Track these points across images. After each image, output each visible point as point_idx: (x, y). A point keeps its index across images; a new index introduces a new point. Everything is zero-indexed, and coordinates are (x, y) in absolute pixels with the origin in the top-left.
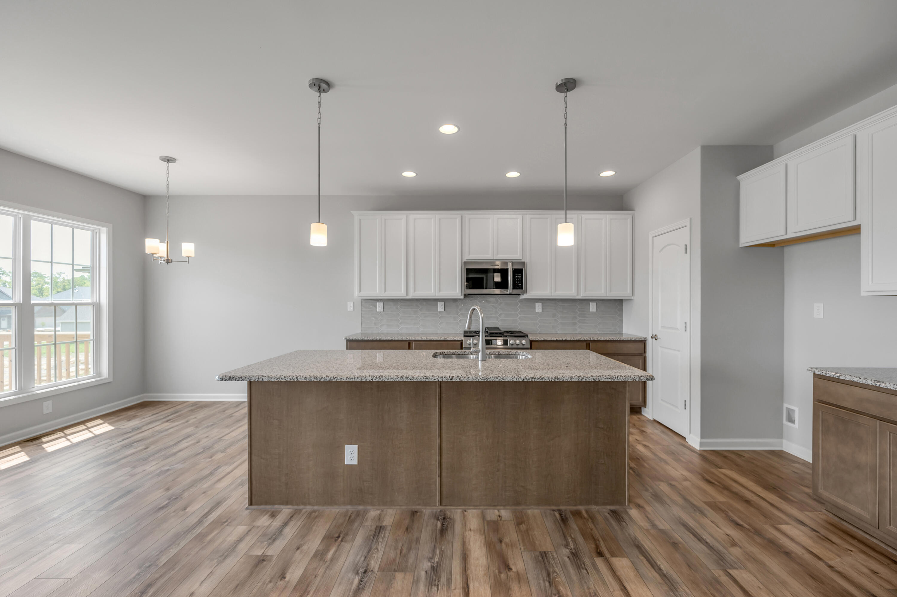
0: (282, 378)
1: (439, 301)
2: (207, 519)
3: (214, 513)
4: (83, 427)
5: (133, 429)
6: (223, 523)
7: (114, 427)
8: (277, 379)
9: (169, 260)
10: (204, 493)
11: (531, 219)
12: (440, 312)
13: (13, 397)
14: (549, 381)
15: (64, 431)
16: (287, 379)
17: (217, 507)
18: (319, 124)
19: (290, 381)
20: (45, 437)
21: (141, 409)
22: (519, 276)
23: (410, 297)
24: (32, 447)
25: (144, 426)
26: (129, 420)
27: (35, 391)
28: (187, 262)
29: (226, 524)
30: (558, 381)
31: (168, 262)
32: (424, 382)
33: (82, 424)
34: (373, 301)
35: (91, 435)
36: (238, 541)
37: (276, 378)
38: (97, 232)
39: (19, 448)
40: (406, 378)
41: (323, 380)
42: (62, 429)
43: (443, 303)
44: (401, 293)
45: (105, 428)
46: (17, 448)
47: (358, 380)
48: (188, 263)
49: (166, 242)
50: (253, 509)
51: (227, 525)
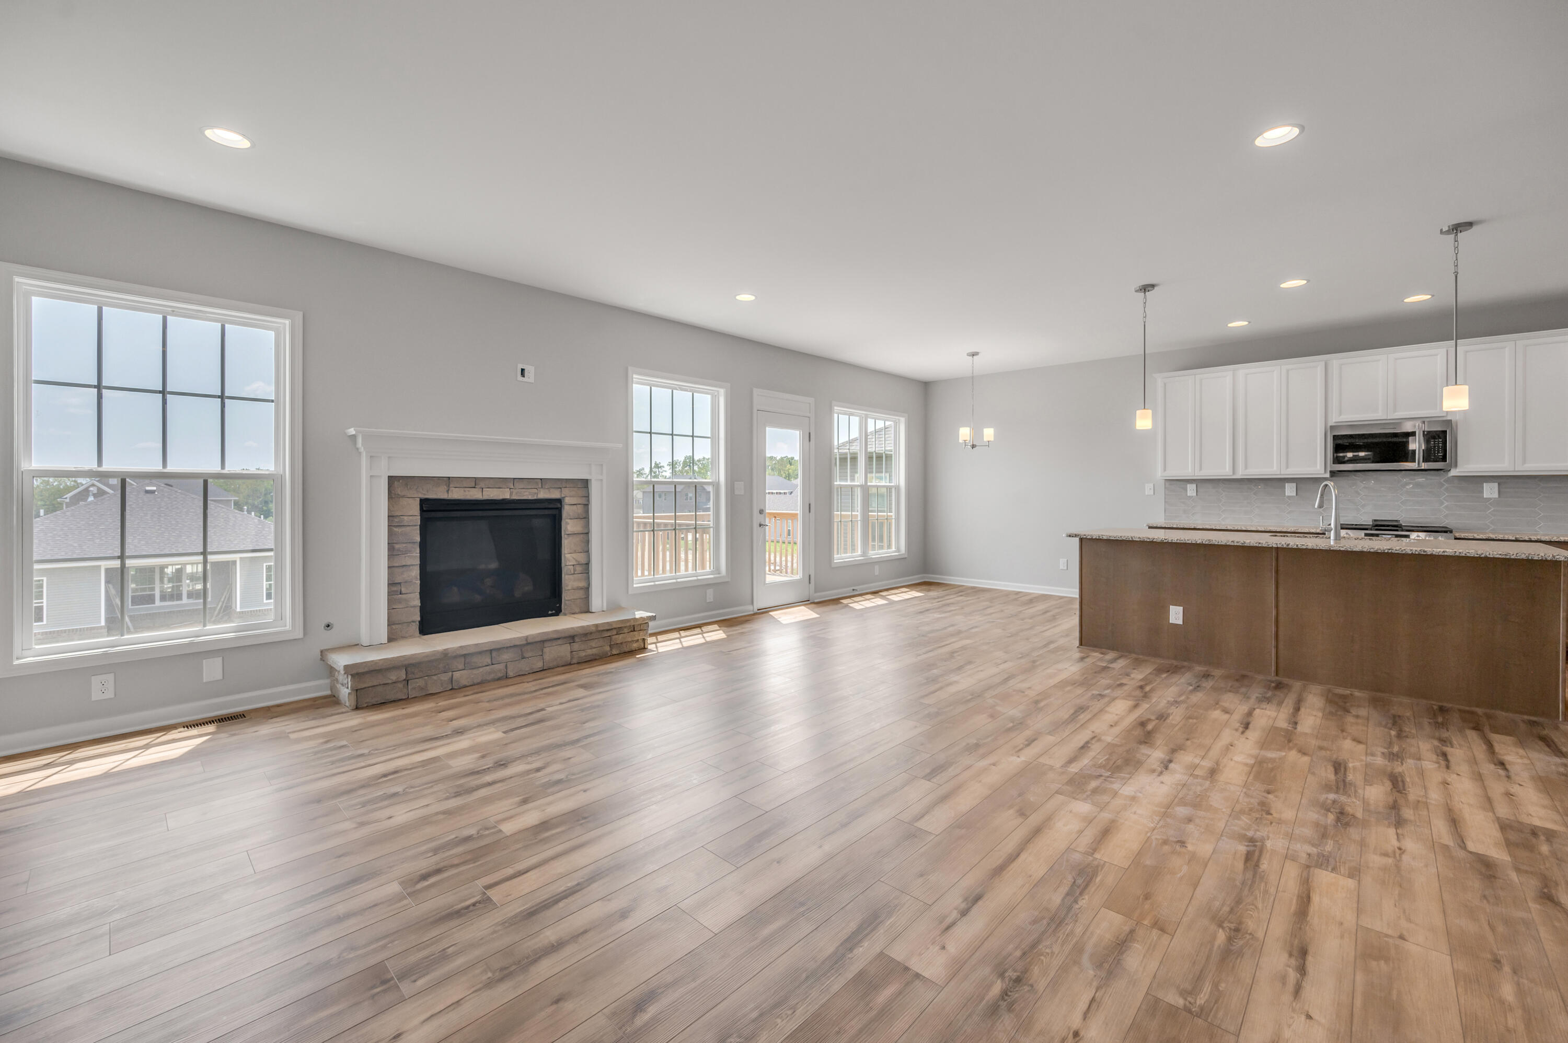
1: (1287, 482)
9: (974, 445)
11: (1467, 352)
12: (1289, 497)
14: (1412, 553)
18: (1145, 322)
22: (1439, 441)
23: (1238, 476)
30: (1425, 553)
31: (973, 447)
32: (1256, 547)
34: (1182, 483)
40: (1237, 542)
41: (1155, 540)
43: (1294, 485)
44: (1224, 470)
47: (1188, 542)
48: (988, 447)
49: (973, 428)
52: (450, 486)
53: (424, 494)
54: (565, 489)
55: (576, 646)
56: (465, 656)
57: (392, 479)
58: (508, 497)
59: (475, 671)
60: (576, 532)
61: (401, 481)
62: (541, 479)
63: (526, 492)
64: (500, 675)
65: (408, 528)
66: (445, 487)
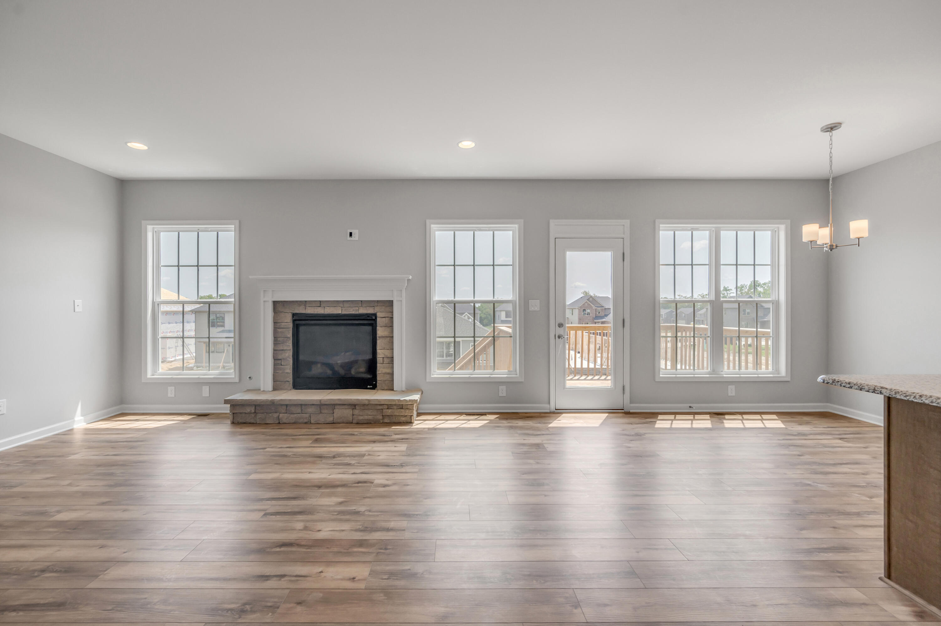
0: (915, 397)
2: (819, 554)
3: (831, 554)
4: (758, 417)
5: (799, 433)
6: (835, 571)
7: (785, 425)
8: (905, 397)
9: (833, 245)
10: (834, 528)
13: (708, 376)
15: (743, 416)
16: (925, 401)
17: (840, 551)
19: (931, 404)
20: (728, 415)
21: (819, 418)
24: (716, 419)
25: (811, 434)
26: (800, 425)
27: (723, 375)
28: (857, 244)
29: (839, 575)
31: (832, 248)
33: (758, 415)
35: (762, 426)
36: (842, 602)
37: (904, 395)
38: (776, 231)
39: (709, 417)
42: (742, 413)
45: (777, 424)
46: (708, 417)
48: (859, 246)
49: (829, 225)
50: (891, 586)
51: (839, 577)
52: (307, 306)
53: (294, 311)
54: (377, 307)
55: (356, 412)
56: (287, 405)
57: (275, 303)
58: (340, 313)
59: (292, 416)
60: (384, 336)
61: (280, 304)
62: (361, 301)
63: (351, 309)
64: (306, 421)
65: (284, 329)
66: (304, 306)
